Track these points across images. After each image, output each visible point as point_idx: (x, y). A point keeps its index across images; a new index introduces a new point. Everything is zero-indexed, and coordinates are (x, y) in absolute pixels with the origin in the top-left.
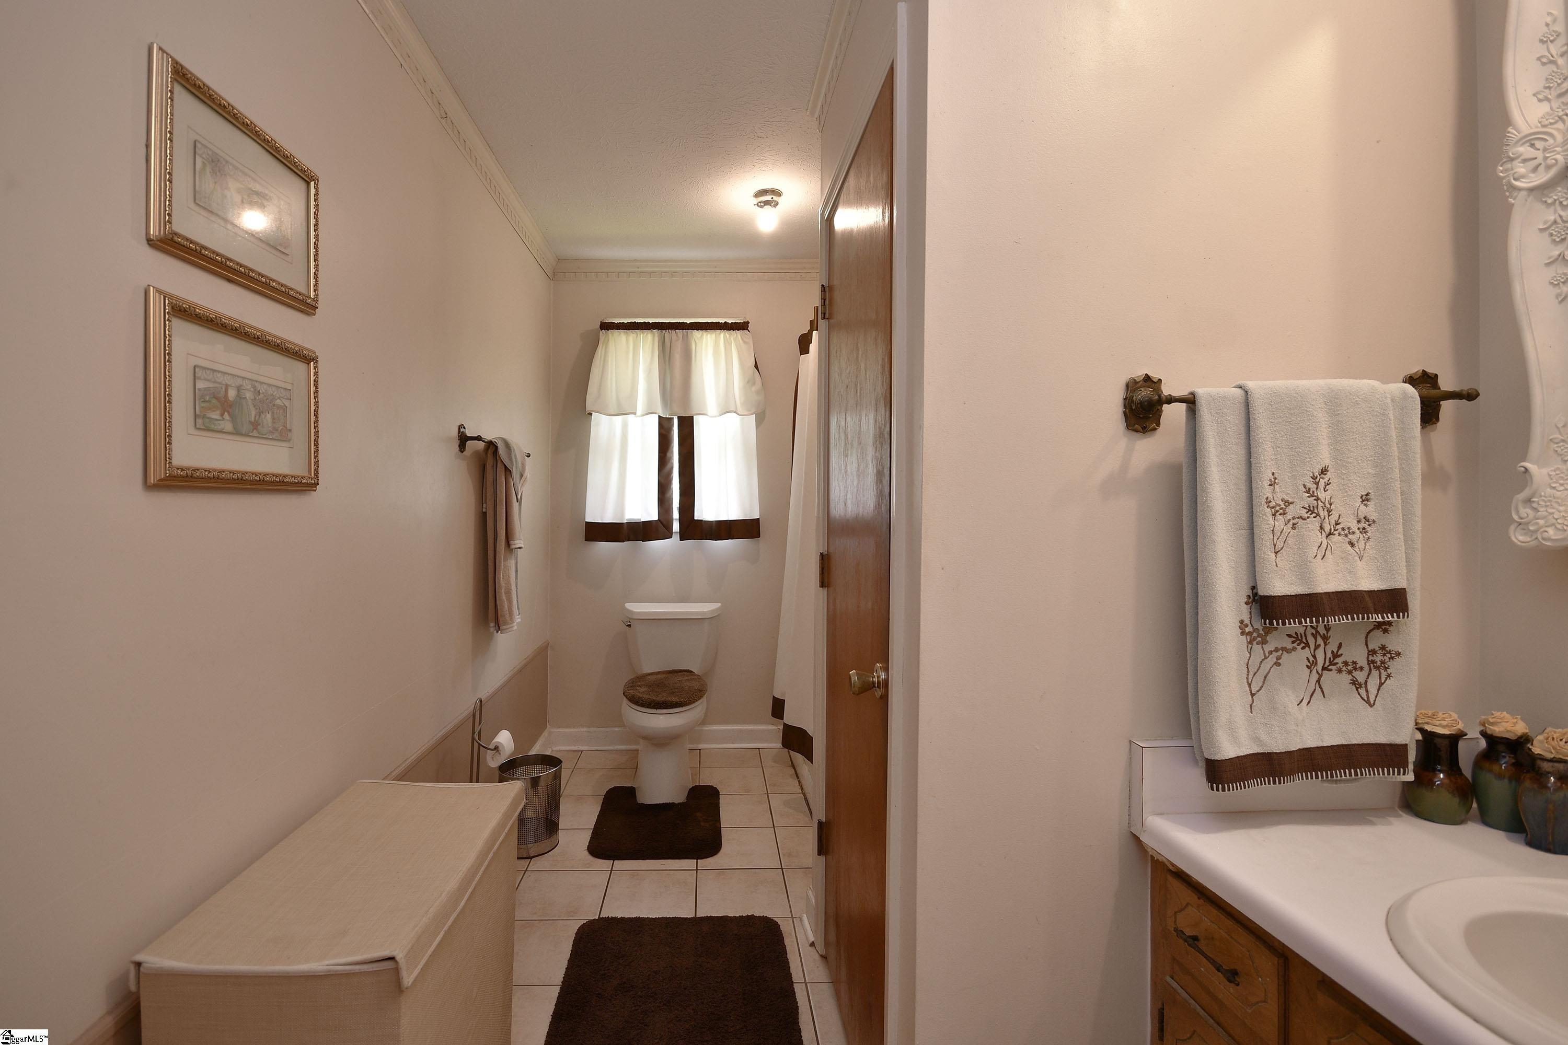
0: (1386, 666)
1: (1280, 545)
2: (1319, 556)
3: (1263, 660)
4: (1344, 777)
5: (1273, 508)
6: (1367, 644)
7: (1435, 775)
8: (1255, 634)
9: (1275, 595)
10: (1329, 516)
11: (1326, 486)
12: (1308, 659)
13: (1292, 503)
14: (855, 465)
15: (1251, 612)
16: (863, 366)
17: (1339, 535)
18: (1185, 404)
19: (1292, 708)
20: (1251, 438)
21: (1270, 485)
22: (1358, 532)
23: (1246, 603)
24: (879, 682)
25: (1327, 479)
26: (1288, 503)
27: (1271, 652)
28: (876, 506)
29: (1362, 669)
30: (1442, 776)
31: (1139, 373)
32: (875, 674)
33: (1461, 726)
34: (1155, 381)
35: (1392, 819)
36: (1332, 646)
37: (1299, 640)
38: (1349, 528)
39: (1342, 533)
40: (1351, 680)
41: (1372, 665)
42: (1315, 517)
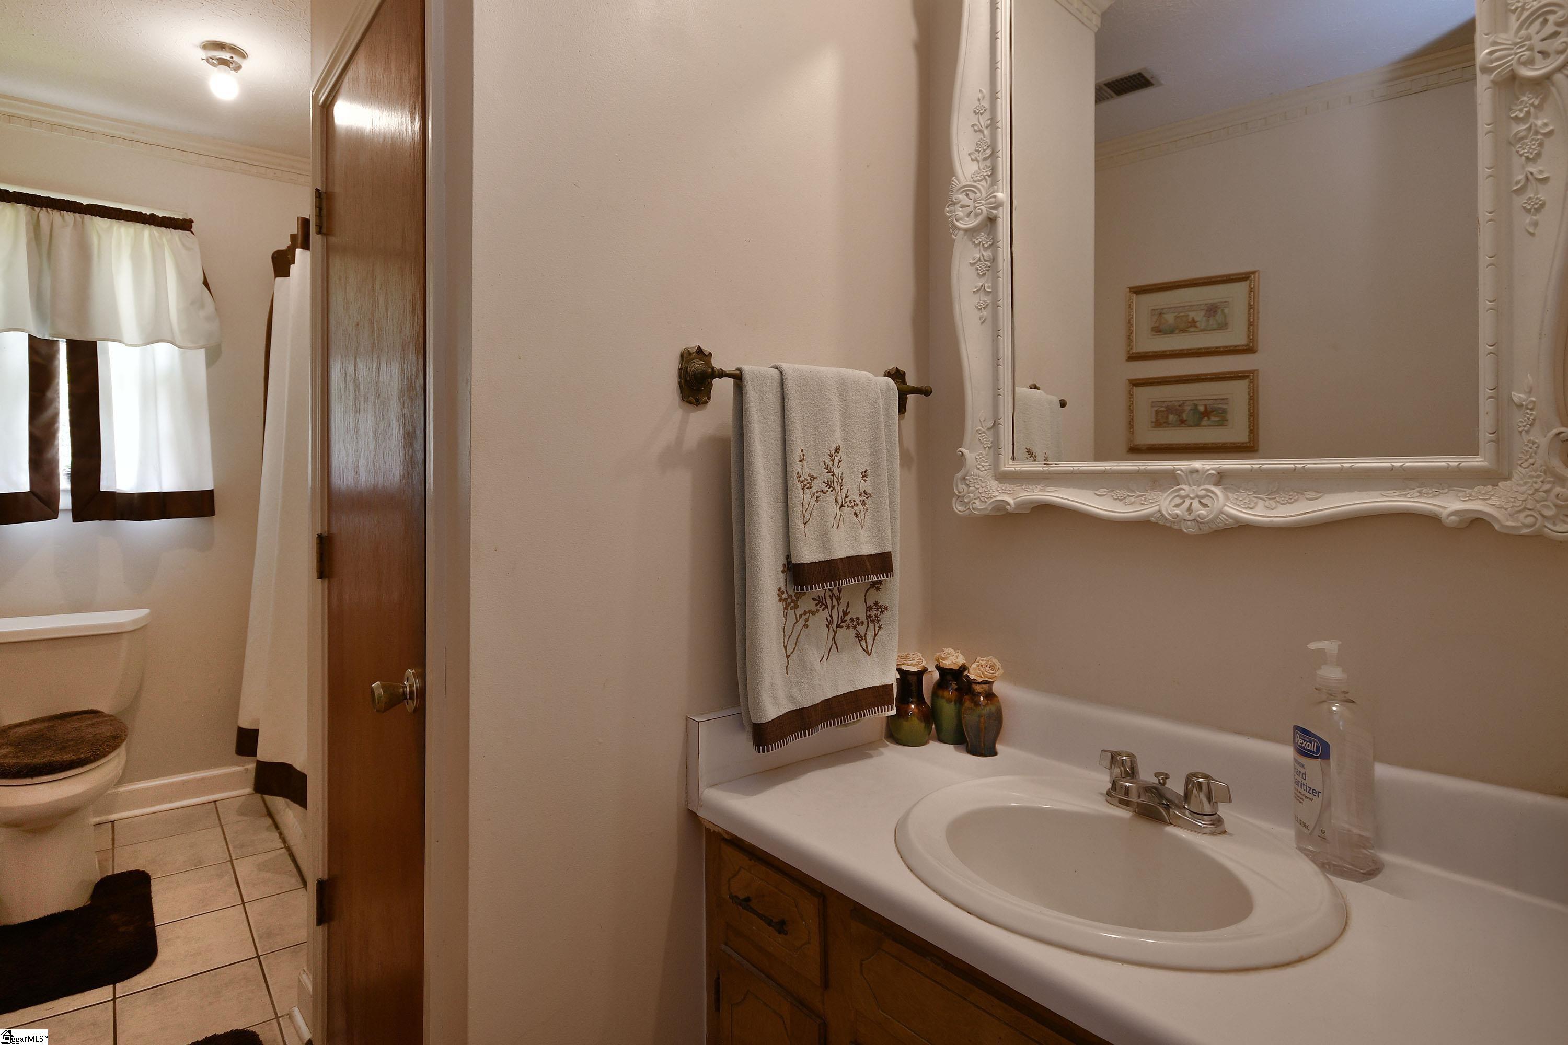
0: (879, 619)
1: (807, 516)
2: (835, 526)
3: (795, 623)
4: (852, 720)
5: (802, 482)
6: (865, 602)
7: (909, 706)
8: (789, 600)
9: (805, 562)
10: (841, 489)
11: (839, 463)
12: (827, 619)
13: (816, 478)
14: (371, 422)
15: (786, 580)
16: (382, 300)
17: (848, 507)
18: (732, 379)
19: (817, 664)
20: (786, 417)
21: (800, 461)
22: (860, 504)
23: (783, 572)
24: (412, 692)
25: (839, 457)
26: (813, 478)
27: (801, 616)
28: (404, 476)
29: (862, 623)
30: (913, 706)
31: (692, 345)
32: (405, 683)
33: (924, 664)
34: (707, 354)
35: (882, 750)
36: (843, 606)
37: (820, 602)
38: (854, 501)
39: (850, 505)
40: (856, 634)
41: (869, 619)
42: (832, 491)
